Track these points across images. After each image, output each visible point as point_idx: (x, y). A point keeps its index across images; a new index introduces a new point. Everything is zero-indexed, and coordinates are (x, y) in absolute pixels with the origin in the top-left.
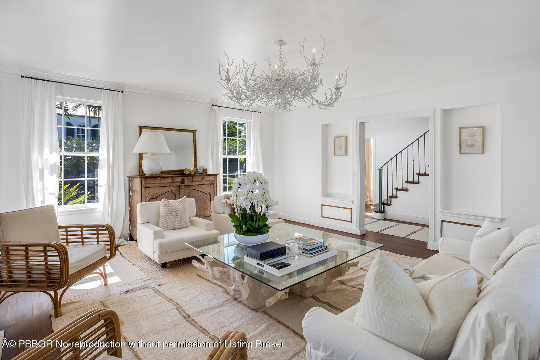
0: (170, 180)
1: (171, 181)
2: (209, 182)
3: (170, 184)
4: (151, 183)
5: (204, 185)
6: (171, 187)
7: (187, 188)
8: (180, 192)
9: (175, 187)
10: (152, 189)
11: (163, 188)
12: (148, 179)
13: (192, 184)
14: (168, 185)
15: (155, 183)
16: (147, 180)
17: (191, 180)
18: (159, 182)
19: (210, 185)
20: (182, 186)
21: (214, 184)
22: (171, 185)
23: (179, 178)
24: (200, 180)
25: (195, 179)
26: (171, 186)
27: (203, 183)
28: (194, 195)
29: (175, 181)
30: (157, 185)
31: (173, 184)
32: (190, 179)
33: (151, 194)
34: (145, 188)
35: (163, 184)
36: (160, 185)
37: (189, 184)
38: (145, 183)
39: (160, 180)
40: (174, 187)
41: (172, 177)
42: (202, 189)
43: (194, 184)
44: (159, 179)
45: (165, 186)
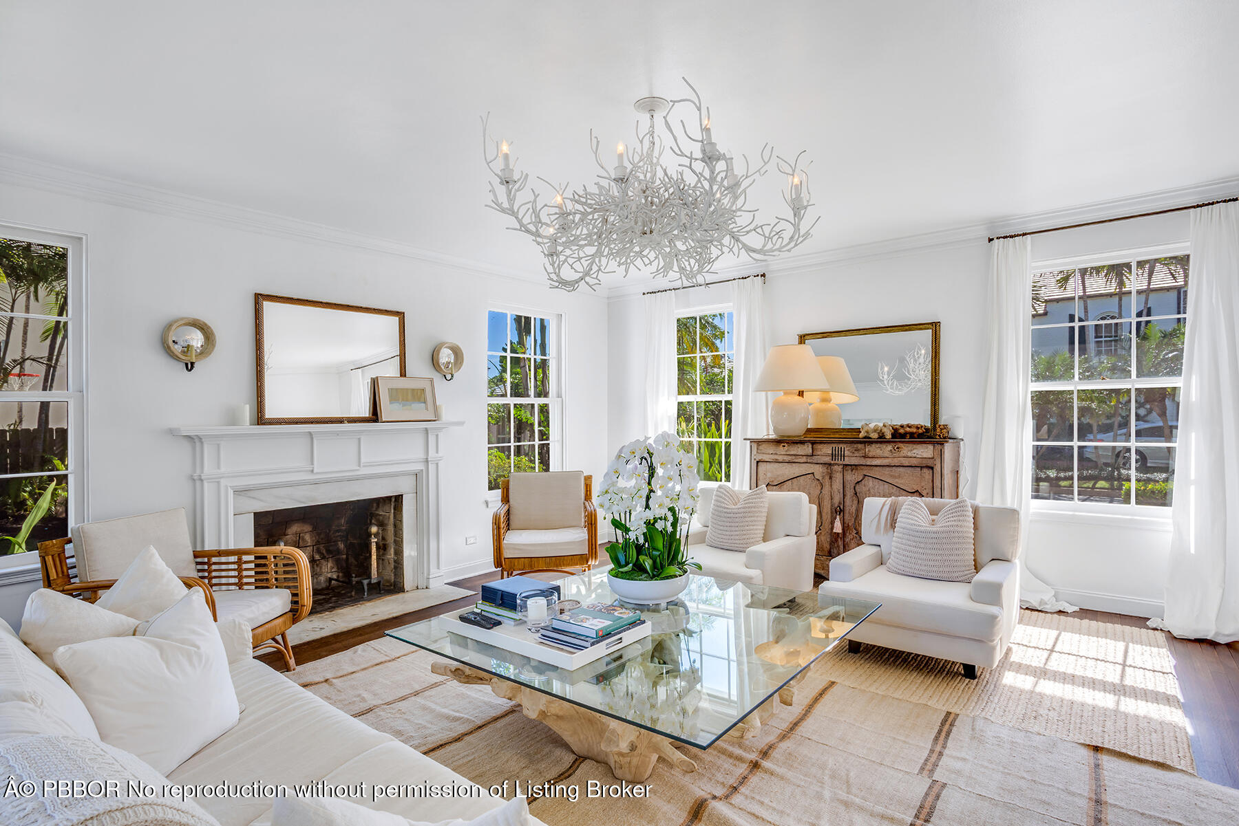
0: (807, 449)
1: (811, 451)
2: (914, 462)
3: (809, 458)
4: (769, 454)
5: (901, 469)
6: (812, 465)
7: (850, 471)
8: (831, 478)
9: (821, 466)
10: (772, 464)
11: (794, 465)
12: (764, 445)
13: (862, 462)
14: (804, 459)
15: (776, 454)
16: (760, 447)
17: (861, 453)
18: (785, 453)
19: (919, 469)
20: (836, 464)
21: (932, 468)
22: (811, 461)
23: (829, 445)
24: (886, 455)
25: (873, 450)
26: (810, 463)
27: (896, 462)
28: (869, 490)
29: (819, 453)
30: (780, 458)
31: (815, 459)
32: (857, 450)
33: (769, 475)
34: (758, 462)
35: (794, 457)
36: (787, 458)
37: (854, 461)
38: (757, 452)
39: (786, 448)
40: (818, 465)
41: (813, 443)
42: (894, 477)
43: (868, 463)
44: (784, 446)
45: (796, 461)
